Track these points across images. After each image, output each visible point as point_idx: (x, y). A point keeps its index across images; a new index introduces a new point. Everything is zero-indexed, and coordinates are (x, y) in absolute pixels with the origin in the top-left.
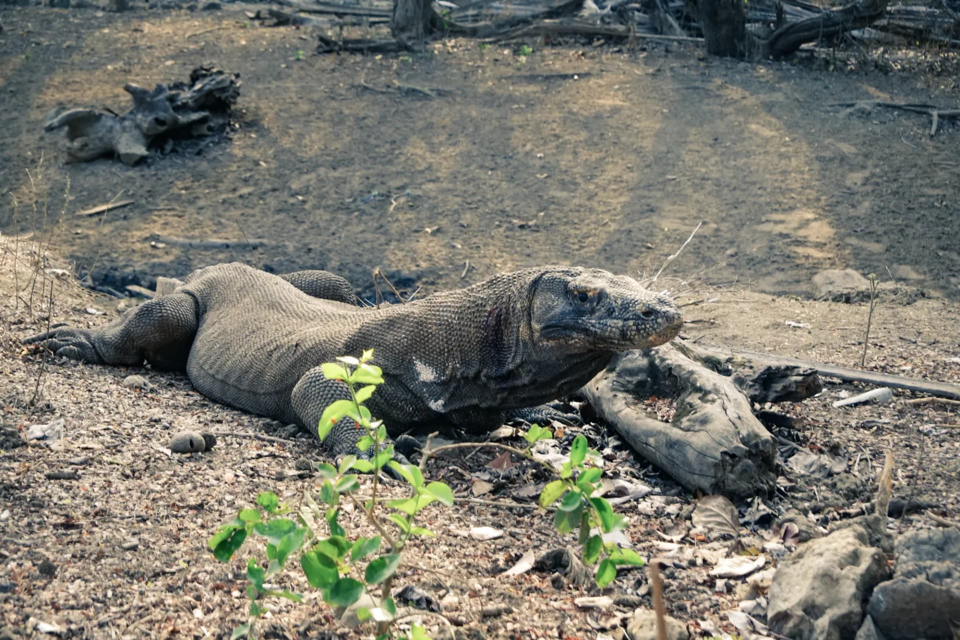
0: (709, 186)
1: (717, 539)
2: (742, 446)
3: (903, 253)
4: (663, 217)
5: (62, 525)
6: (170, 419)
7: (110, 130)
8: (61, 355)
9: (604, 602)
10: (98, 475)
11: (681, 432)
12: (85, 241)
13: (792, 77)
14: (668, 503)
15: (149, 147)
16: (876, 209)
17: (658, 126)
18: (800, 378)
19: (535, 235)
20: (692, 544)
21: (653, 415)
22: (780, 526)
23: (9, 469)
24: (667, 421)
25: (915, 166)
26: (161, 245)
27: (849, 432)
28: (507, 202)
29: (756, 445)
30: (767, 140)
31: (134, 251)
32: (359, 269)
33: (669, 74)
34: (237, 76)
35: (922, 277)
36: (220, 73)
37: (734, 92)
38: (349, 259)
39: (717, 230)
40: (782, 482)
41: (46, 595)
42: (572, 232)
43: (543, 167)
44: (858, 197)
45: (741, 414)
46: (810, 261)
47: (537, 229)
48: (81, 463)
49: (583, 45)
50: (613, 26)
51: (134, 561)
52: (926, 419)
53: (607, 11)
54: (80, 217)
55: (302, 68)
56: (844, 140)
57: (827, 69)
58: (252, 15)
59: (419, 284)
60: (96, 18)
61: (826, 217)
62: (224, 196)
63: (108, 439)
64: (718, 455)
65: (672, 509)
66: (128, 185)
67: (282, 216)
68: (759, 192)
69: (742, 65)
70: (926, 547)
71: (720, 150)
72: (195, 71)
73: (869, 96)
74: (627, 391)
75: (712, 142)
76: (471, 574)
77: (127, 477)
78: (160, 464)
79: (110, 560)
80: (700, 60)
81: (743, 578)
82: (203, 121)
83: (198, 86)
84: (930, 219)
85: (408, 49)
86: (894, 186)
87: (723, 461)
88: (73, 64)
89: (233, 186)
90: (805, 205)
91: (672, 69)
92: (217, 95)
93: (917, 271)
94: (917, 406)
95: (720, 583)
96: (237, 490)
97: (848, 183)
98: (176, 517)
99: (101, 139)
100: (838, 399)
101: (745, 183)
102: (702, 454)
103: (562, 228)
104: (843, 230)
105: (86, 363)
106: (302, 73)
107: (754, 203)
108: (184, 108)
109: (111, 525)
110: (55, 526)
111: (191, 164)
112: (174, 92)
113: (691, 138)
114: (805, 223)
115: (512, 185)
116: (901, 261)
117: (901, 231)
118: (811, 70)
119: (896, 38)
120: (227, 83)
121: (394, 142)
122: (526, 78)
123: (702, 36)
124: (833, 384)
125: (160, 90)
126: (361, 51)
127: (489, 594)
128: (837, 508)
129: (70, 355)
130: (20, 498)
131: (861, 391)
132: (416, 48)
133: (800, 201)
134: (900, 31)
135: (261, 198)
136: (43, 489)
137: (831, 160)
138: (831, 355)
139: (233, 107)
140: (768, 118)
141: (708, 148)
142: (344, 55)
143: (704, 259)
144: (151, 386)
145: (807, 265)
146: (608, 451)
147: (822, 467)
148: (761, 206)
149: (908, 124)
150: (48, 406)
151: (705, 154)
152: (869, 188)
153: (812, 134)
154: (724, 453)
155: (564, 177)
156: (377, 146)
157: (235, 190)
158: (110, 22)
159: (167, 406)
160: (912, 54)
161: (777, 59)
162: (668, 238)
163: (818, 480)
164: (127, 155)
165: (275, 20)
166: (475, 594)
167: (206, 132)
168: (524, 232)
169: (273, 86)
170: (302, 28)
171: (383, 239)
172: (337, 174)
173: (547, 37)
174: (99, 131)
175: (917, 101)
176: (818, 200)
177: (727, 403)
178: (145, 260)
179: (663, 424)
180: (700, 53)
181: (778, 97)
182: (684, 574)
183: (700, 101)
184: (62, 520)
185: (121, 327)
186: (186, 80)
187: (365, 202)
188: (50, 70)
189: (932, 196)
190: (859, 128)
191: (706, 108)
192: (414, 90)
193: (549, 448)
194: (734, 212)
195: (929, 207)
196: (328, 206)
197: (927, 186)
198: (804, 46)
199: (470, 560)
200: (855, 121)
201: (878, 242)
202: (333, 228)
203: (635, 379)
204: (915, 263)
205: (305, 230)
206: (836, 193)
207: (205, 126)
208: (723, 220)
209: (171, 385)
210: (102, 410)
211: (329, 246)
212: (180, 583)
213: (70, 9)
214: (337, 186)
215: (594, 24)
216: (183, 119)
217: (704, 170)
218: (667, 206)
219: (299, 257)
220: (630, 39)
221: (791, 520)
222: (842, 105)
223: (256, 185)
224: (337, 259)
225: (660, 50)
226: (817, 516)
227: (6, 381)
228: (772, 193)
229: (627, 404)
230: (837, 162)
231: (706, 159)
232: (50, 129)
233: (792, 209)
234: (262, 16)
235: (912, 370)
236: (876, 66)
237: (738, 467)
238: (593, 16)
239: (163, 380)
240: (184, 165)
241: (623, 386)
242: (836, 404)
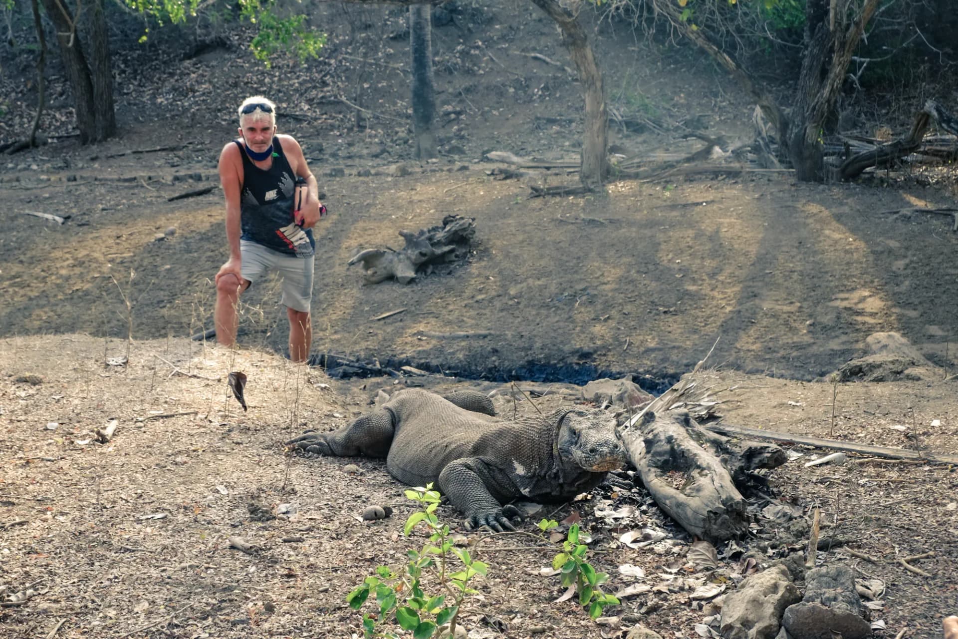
0: (795, 276)
1: (701, 571)
2: (721, 506)
3: (933, 317)
4: (764, 300)
5: (286, 575)
6: (368, 495)
7: (391, 261)
8: (309, 451)
9: (614, 620)
10: (315, 538)
11: (684, 497)
12: (375, 338)
13: (857, 194)
14: (675, 545)
15: (417, 272)
16: (914, 285)
17: (760, 236)
18: (769, 455)
19: (675, 317)
20: (684, 575)
21: (670, 484)
22: (745, 560)
23: (261, 536)
24: (677, 489)
25: (942, 253)
26: (424, 338)
27: (810, 487)
28: (656, 295)
29: (731, 506)
30: (836, 242)
31: (406, 343)
32: (555, 348)
33: (769, 197)
34: (473, 220)
35: (946, 334)
36: (462, 218)
37: (813, 208)
38: (548, 342)
39: (801, 307)
40: (754, 527)
41: (266, 626)
42: (700, 314)
43: (680, 270)
44: (901, 278)
45: (723, 484)
46: (866, 326)
47: (675, 314)
48: (306, 530)
49: (712, 179)
50: (732, 165)
51: (324, 600)
52: (865, 474)
53: (729, 154)
54: (372, 321)
55: (519, 209)
56: (891, 238)
57: (882, 186)
58: (489, 172)
59: (595, 356)
60: (387, 182)
61: (878, 294)
62: (466, 302)
63: (326, 511)
64: (705, 513)
65: (676, 549)
66: (403, 298)
67: (504, 314)
68: (831, 279)
69: (821, 187)
70: (825, 579)
71: (803, 250)
72: (446, 218)
73: (909, 204)
74: (657, 467)
75: (797, 244)
76: (535, 601)
77: (333, 538)
78: (355, 529)
79: (309, 600)
80: (793, 185)
81: (709, 600)
82: (452, 251)
83: (448, 228)
84: (953, 291)
85: (590, 190)
86: (927, 268)
87: (709, 517)
88: (370, 216)
89: (471, 295)
90: (863, 286)
91: (771, 194)
92: (461, 233)
93: (943, 330)
94: (861, 464)
95: (695, 603)
96: (399, 546)
97: (894, 268)
98: (357, 567)
99: (385, 268)
100: (809, 460)
101: (821, 272)
102: (696, 512)
103: (693, 312)
104: (890, 303)
105: (324, 456)
106: (520, 212)
107: (827, 287)
108: (439, 244)
109: (315, 574)
110: (282, 576)
111: (444, 281)
112: (432, 233)
113: (784, 243)
114: (863, 299)
115: (659, 283)
116: (931, 322)
117: (932, 300)
118: (871, 187)
119: (935, 158)
120: (467, 225)
121: (579, 258)
122: (670, 206)
123: (792, 167)
124: (809, 449)
125: (422, 233)
126: (559, 194)
127: (542, 617)
128: (788, 544)
129: (314, 451)
130: (264, 557)
131: (826, 455)
132: (597, 190)
133: (859, 283)
134: (936, 153)
135: (490, 302)
136: (280, 549)
137: (882, 252)
138: (813, 426)
139: (472, 240)
140: (837, 225)
141: (795, 250)
142: (547, 198)
143: (791, 328)
144: (361, 470)
145: (864, 329)
146: (644, 507)
147: (785, 515)
148: (831, 288)
149: (936, 223)
150: (293, 490)
151: (792, 254)
152: (909, 271)
153: (869, 235)
154: (710, 512)
155: (694, 275)
156: (567, 262)
157: (473, 297)
158: (396, 185)
159: (369, 485)
160: (945, 170)
161: (847, 180)
162: (766, 315)
163: (780, 524)
164: (403, 277)
165: (503, 176)
166: (533, 616)
167: (454, 258)
168: (667, 316)
169: (499, 223)
170: (522, 179)
171: (571, 326)
172: (540, 283)
173: (687, 175)
174: (383, 263)
175: (944, 207)
176: (872, 282)
177: (715, 477)
178: (414, 349)
179: (675, 491)
180: (793, 180)
181: (846, 209)
182: (674, 596)
183: (790, 216)
184: (286, 572)
185: (345, 433)
186: (441, 224)
187: (559, 301)
188: (356, 221)
189: (954, 275)
190: (902, 228)
191: (794, 221)
192: (594, 220)
193: (606, 506)
194: (812, 294)
195: (952, 283)
196: (535, 305)
197: (950, 267)
198: (868, 169)
199: (536, 592)
200: (900, 224)
201: (915, 309)
202: (538, 320)
203: (662, 459)
204: (941, 323)
205: (519, 323)
206: (885, 276)
207: (453, 255)
208: (805, 300)
209: (375, 469)
210: (327, 490)
211: (535, 333)
212: (348, 615)
213: (370, 177)
214: (541, 291)
215: (720, 163)
216: (438, 251)
217: (791, 265)
218: (764, 292)
219: (515, 341)
220: (743, 173)
221: (752, 556)
222: (890, 213)
223: (486, 293)
224: (540, 341)
225: (764, 181)
226: (774, 551)
227: (272, 471)
228: (839, 279)
229: (656, 476)
230: (886, 254)
231: (793, 257)
232: (352, 264)
233: (854, 289)
234: (496, 172)
235: (865, 436)
236: (918, 181)
237: (719, 521)
238: (719, 158)
239: (370, 465)
240: (440, 282)
241: (655, 463)
242: (808, 464)
